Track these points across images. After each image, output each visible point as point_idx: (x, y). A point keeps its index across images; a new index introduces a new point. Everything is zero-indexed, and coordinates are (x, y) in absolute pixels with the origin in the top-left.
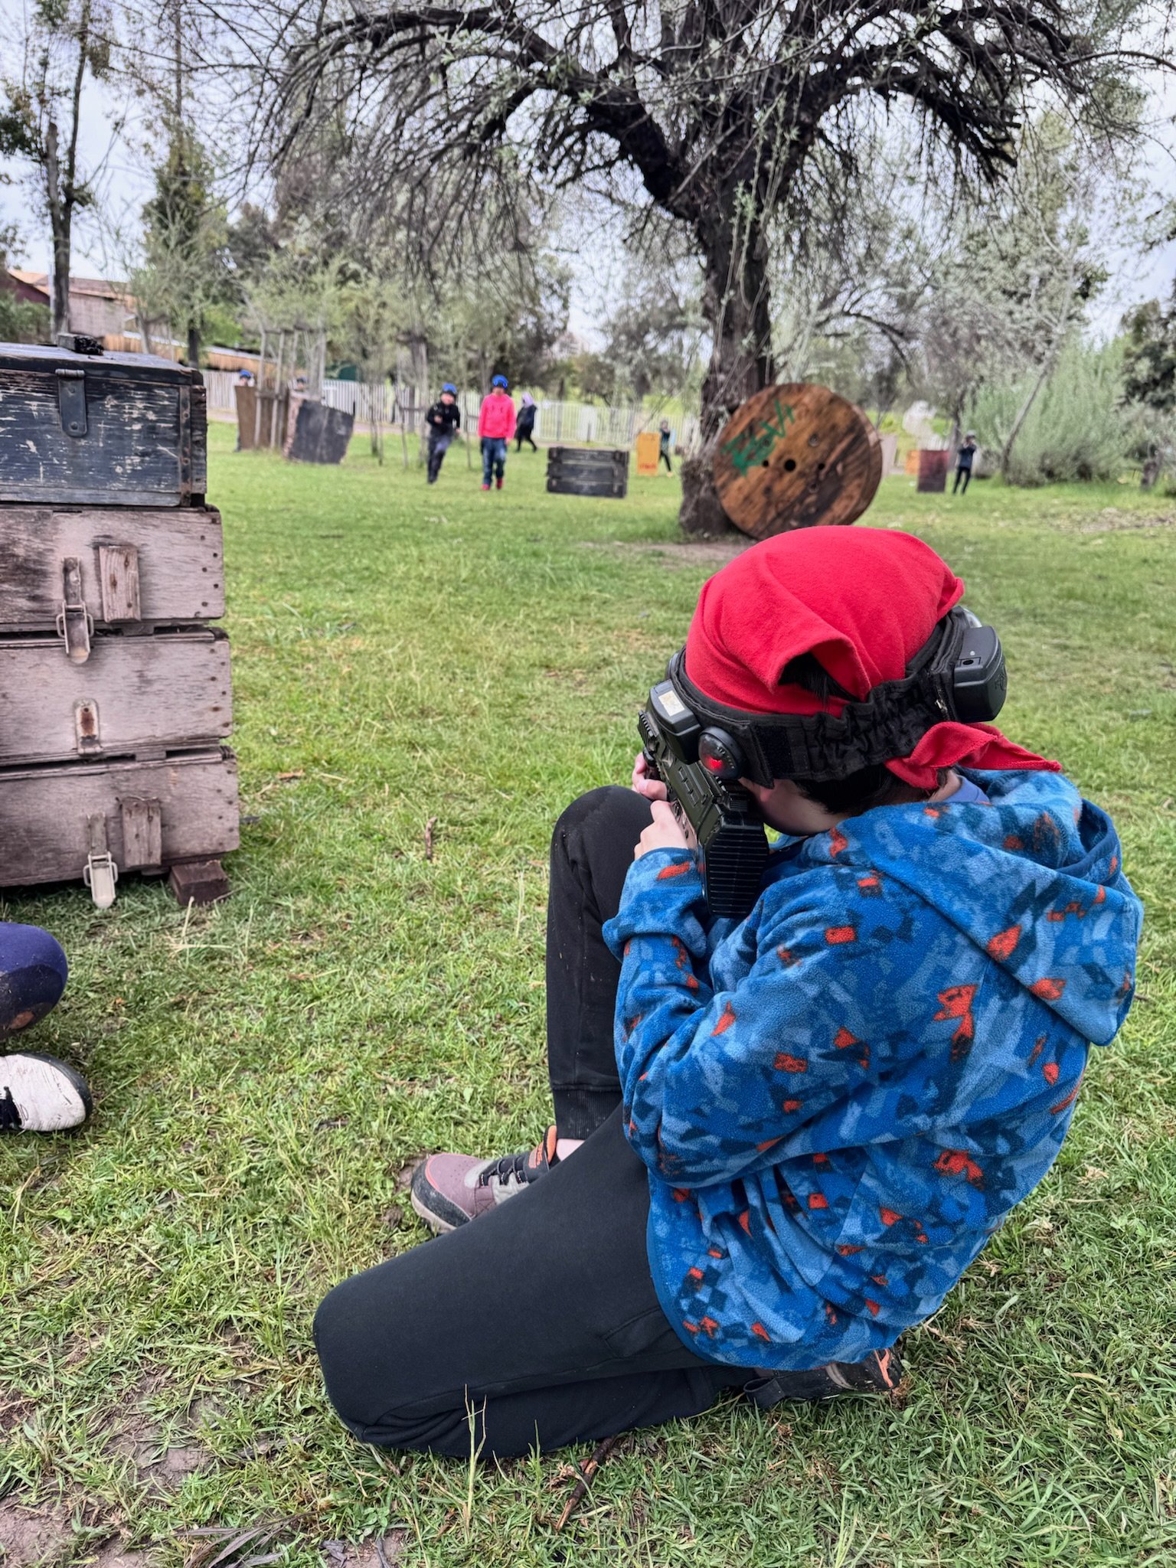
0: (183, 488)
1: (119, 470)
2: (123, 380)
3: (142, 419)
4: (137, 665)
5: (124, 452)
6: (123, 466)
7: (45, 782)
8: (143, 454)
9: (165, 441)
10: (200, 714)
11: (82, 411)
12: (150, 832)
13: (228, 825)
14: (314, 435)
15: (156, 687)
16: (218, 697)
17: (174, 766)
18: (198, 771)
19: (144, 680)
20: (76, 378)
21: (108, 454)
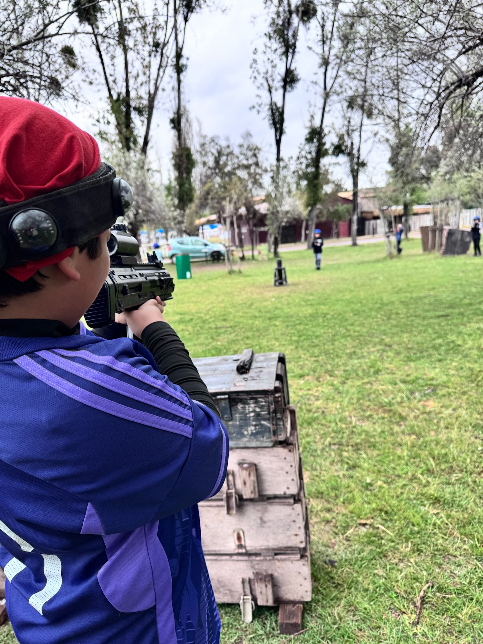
0: (273, 438)
1: (246, 433)
2: (245, 397)
3: (254, 411)
4: (259, 515)
5: (248, 425)
6: (247, 431)
7: (223, 562)
8: (255, 426)
9: (265, 419)
10: (289, 537)
11: (229, 411)
12: (266, 591)
13: (305, 589)
14: (454, 244)
15: (268, 524)
16: (297, 530)
17: (279, 560)
18: (289, 564)
19: (262, 521)
20: (225, 399)
21: (241, 427)
